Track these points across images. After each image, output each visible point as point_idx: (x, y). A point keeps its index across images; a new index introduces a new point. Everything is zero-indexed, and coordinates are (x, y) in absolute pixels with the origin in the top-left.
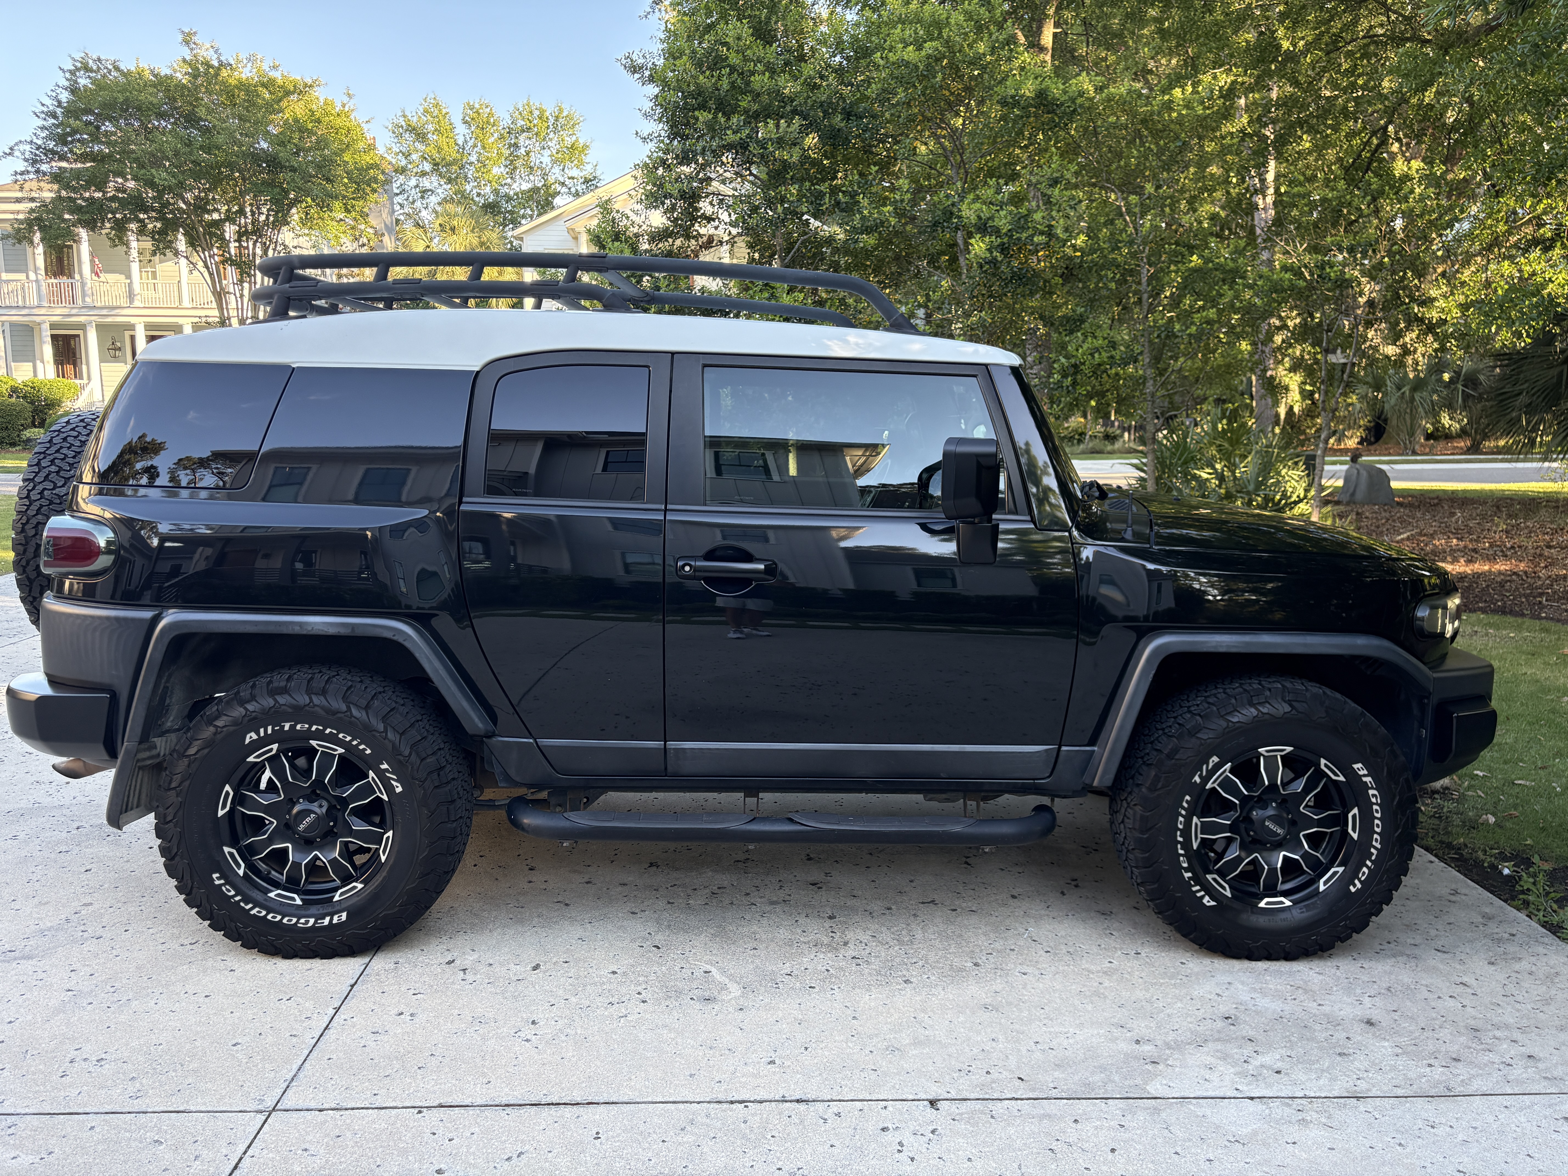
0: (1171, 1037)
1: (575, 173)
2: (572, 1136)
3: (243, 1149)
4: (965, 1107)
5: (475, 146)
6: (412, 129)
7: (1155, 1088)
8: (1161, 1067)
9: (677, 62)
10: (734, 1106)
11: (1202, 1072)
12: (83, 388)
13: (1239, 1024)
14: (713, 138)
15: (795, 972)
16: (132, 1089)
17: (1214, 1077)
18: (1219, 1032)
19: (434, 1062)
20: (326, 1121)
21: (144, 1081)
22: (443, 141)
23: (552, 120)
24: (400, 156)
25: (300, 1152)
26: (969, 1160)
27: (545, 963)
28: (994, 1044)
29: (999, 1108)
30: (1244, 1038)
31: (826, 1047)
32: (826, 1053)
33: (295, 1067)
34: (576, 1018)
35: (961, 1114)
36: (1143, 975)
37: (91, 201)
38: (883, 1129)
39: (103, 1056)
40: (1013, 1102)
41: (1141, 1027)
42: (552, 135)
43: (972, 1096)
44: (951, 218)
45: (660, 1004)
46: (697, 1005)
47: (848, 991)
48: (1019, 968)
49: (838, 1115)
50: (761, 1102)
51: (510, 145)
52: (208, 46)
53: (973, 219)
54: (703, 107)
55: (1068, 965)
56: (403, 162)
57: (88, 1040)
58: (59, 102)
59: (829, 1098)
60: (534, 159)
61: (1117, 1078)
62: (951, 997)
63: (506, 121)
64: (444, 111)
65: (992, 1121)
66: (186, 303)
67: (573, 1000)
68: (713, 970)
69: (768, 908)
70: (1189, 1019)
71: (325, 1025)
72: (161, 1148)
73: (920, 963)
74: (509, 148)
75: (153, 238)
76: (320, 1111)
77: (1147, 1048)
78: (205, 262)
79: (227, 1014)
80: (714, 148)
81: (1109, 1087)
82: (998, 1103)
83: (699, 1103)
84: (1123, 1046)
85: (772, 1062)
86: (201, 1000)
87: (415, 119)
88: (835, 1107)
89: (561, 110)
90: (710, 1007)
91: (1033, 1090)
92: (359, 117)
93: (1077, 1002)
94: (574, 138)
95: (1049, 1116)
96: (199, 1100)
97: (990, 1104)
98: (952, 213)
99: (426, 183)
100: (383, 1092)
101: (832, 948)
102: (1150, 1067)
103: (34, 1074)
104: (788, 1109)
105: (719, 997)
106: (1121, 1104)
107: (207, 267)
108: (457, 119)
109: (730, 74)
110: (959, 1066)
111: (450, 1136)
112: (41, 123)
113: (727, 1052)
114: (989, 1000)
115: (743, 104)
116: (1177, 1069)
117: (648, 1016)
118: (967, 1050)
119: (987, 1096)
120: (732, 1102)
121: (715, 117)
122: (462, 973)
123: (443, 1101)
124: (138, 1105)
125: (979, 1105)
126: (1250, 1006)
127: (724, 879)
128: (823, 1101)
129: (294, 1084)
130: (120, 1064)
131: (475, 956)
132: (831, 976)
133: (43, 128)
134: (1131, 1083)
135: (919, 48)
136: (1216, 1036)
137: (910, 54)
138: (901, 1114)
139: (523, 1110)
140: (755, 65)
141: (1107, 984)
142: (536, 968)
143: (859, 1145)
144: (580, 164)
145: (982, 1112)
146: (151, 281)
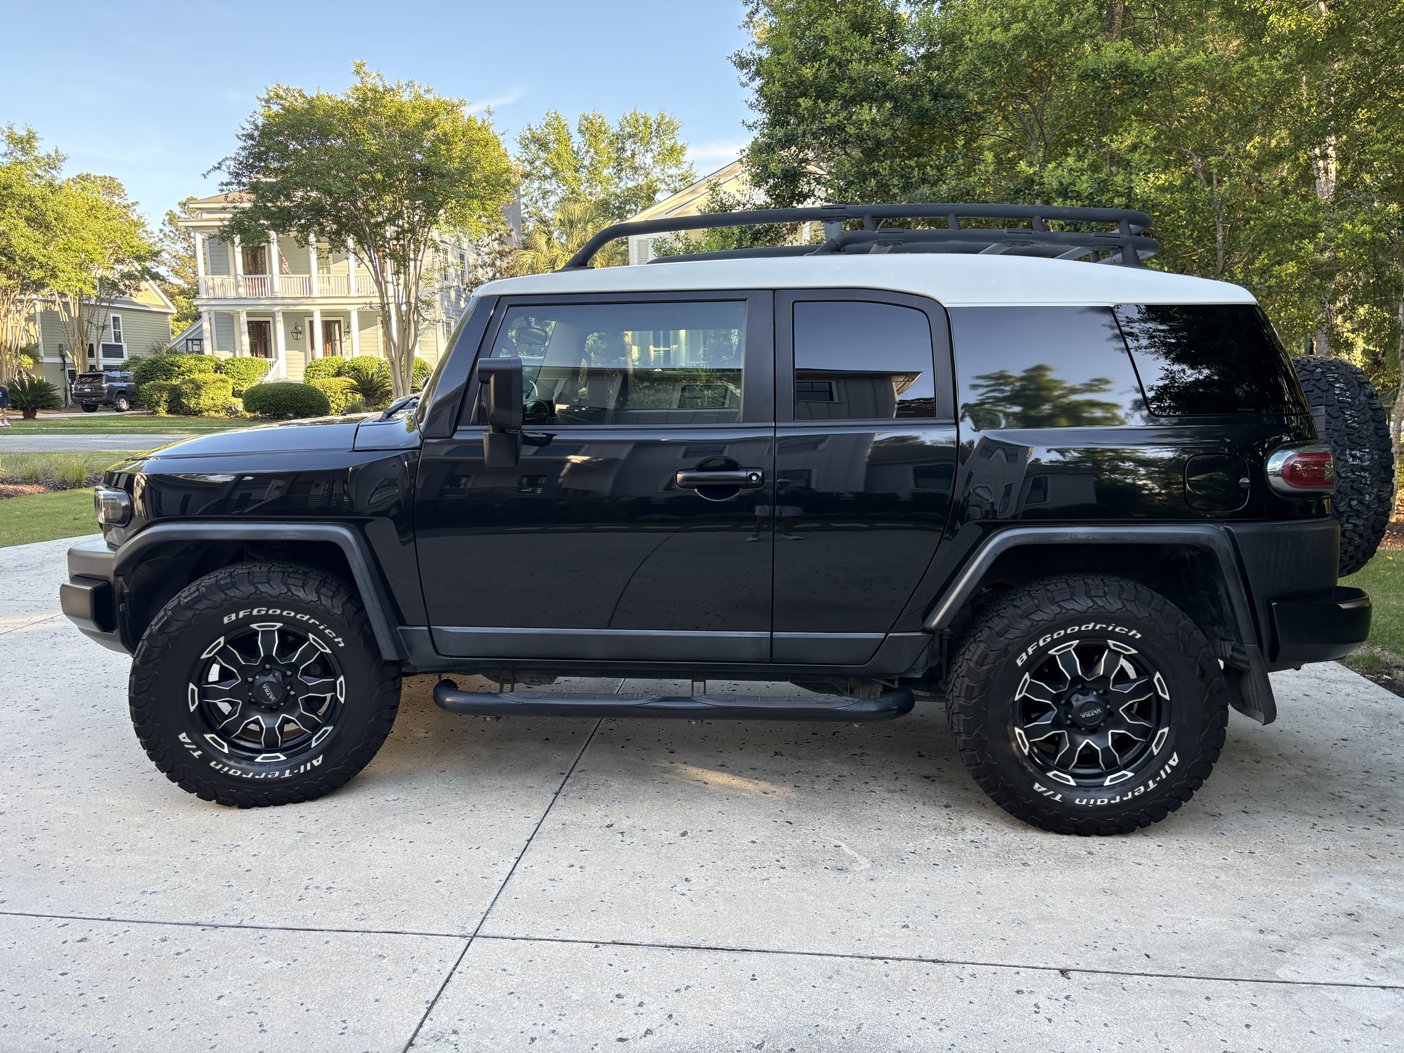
0: (1295, 929)
1: (674, 171)
2: (731, 976)
3: (453, 966)
4: (1095, 978)
5: (588, 152)
6: (536, 140)
7: (1283, 973)
8: (1288, 955)
9: (782, 57)
10: (875, 961)
11: (1330, 961)
12: (271, 365)
13: (1363, 920)
14: (812, 122)
15: (918, 851)
16: (357, 912)
17: (1343, 966)
18: (1343, 926)
19: (604, 907)
20: (518, 949)
21: (366, 906)
22: (562, 149)
23: (655, 126)
24: (526, 164)
25: (499, 971)
26: (1105, 1025)
27: (692, 830)
28: (1117, 925)
29: (1129, 981)
30: (1369, 933)
31: (955, 916)
32: (956, 922)
33: (489, 903)
34: (724, 878)
35: (1093, 984)
36: (1259, 872)
37: (282, 209)
38: (1018, 992)
39: (332, 885)
40: (1143, 977)
41: (1264, 919)
42: (654, 139)
43: (1102, 969)
44: (1032, 185)
45: (798, 871)
46: (832, 874)
47: (970, 870)
48: (1133, 859)
49: (973, 976)
50: (900, 960)
51: (618, 150)
52: (375, 74)
53: (1055, 185)
54: (804, 94)
55: (1183, 859)
56: (529, 168)
57: (319, 872)
58: (257, 127)
59: (963, 960)
60: (638, 161)
61: (1245, 963)
62: (1069, 880)
63: (615, 129)
64: (563, 123)
65: (1123, 992)
66: (353, 293)
67: (720, 863)
68: (842, 844)
69: (888, 795)
70: (1311, 914)
71: (509, 871)
72: (385, 961)
73: (1036, 849)
74: (617, 152)
75: (329, 237)
76: (513, 939)
77: (1272, 938)
78: (370, 257)
79: (428, 857)
80: (814, 130)
81: (1238, 970)
82: (1129, 978)
83: (842, 956)
84: (1248, 935)
85: (906, 926)
86: (407, 844)
87: (539, 131)
88: (969, 969)
89: (663, 118)
90: (844, 875)
91: (1162, 968)
92: (495, 130)
93: (1195, 893)
94: (673, 141)
95: (1181, 992)
96: (413, 924)
97: (1121, 978)
98: (1033, 181)
99: (547, 186)
100: (564, 928)
101: (949, 832)
102: (1277, 954)
103: (277, 897)
104: (926, 967)
105: (851, 868)
106: (1252, 985)
107: (371, 261)
108: (573, 129)
109: (828, 65)
110: (1086, 942)
111: (626, 967)
112: (243, 144)
113: (863, 915)
114: (1106, 885)
115: (841, 90)
116: (1305, 958)
117: (788, 880)
118: (1091, 927)
119: (1116, 970)
120: (872, 958)
121: (815, 102)
122: (620, 835)
123: (616, 939)
124: (362, 925)
125: (1109, 978)
126: (1373, 905)
127: (844, 769)
128: (958, 963)
129: (489, 916)
130: (345, 892)
131: (630, 822)
132: (953, 856)
133: (244, 148)
134: (1260, 967)
135: (1006, 29)
136: (1341, 930)
137: (998, 36)
138: (1034, 979)
139: (686, 952)
140: (852, 55)
141: (1223, 878)
142: (684, 834)
143: (996, 1003)
144: (678, 163)
145: (1113, 984)
146: (326, 275)
